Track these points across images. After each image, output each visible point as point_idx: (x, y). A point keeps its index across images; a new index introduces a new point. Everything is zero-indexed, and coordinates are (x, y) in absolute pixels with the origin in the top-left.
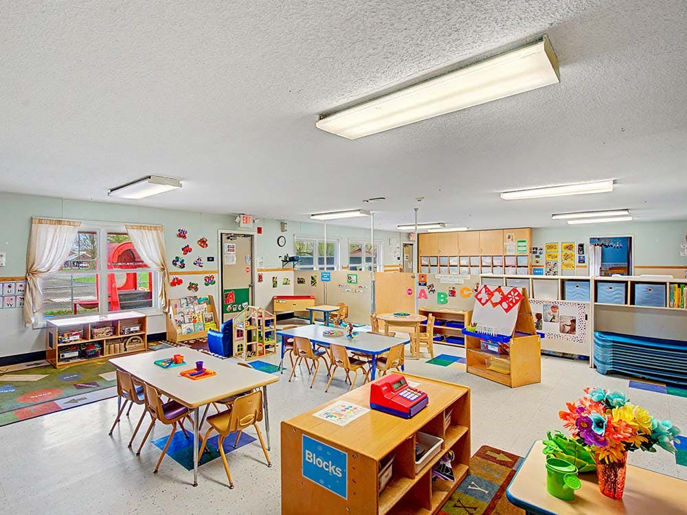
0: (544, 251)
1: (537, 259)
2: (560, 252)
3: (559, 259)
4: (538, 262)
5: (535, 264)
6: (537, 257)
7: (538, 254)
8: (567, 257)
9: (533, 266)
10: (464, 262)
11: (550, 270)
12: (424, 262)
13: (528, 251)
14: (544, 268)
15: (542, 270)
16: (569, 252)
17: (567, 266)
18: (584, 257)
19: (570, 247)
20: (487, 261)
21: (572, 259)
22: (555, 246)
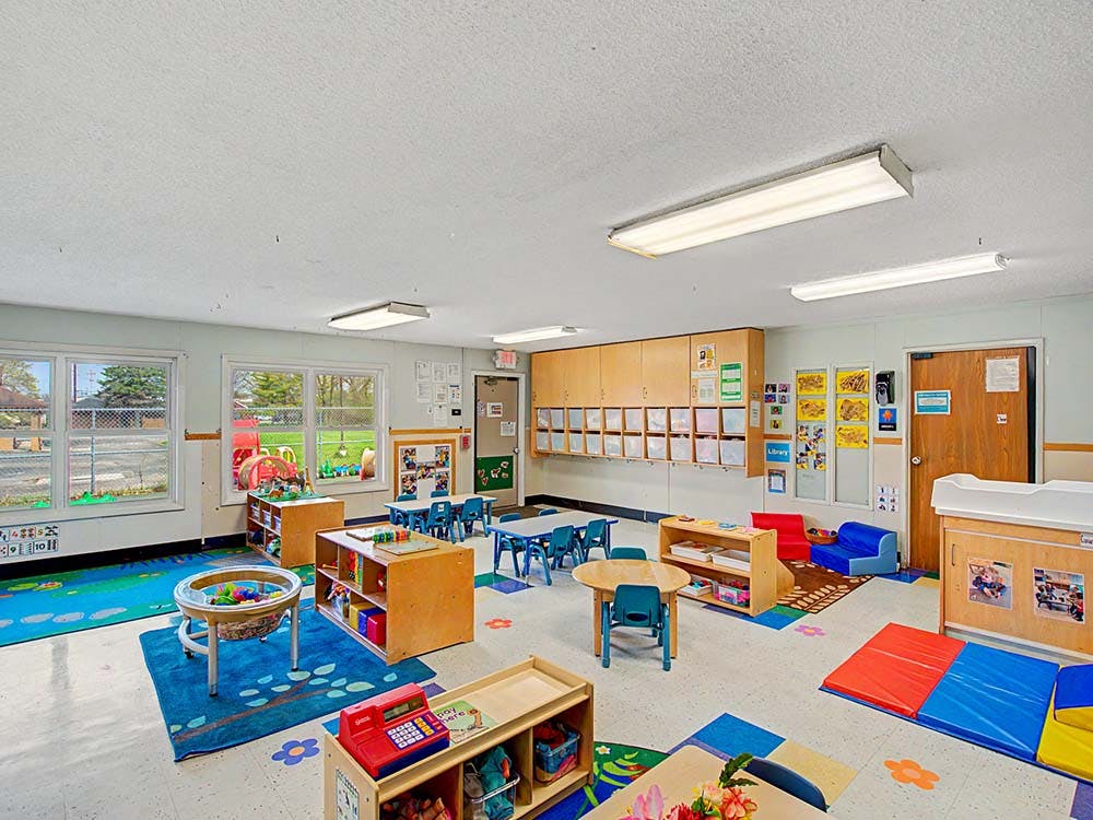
0: (791, 394)
1: (775, 417)
2: (829, 396)
3: (828, 419)
4: (776, 426)
5: (769, 430)
6: (776, 410)
7: (777, 404)
8: (848, 412)
9: (766, 437)
10: (614, 423)
11: (808, 449)
12: (544, 423)
13: (745, 394)
14: (791, 443)
15: (786, 447)
16: (855, 397)
17: (850, 438)
18: (894, 411)
19: (855, 383)
20: (658, 421)
21: (862, 419)
22: (821, 379)
